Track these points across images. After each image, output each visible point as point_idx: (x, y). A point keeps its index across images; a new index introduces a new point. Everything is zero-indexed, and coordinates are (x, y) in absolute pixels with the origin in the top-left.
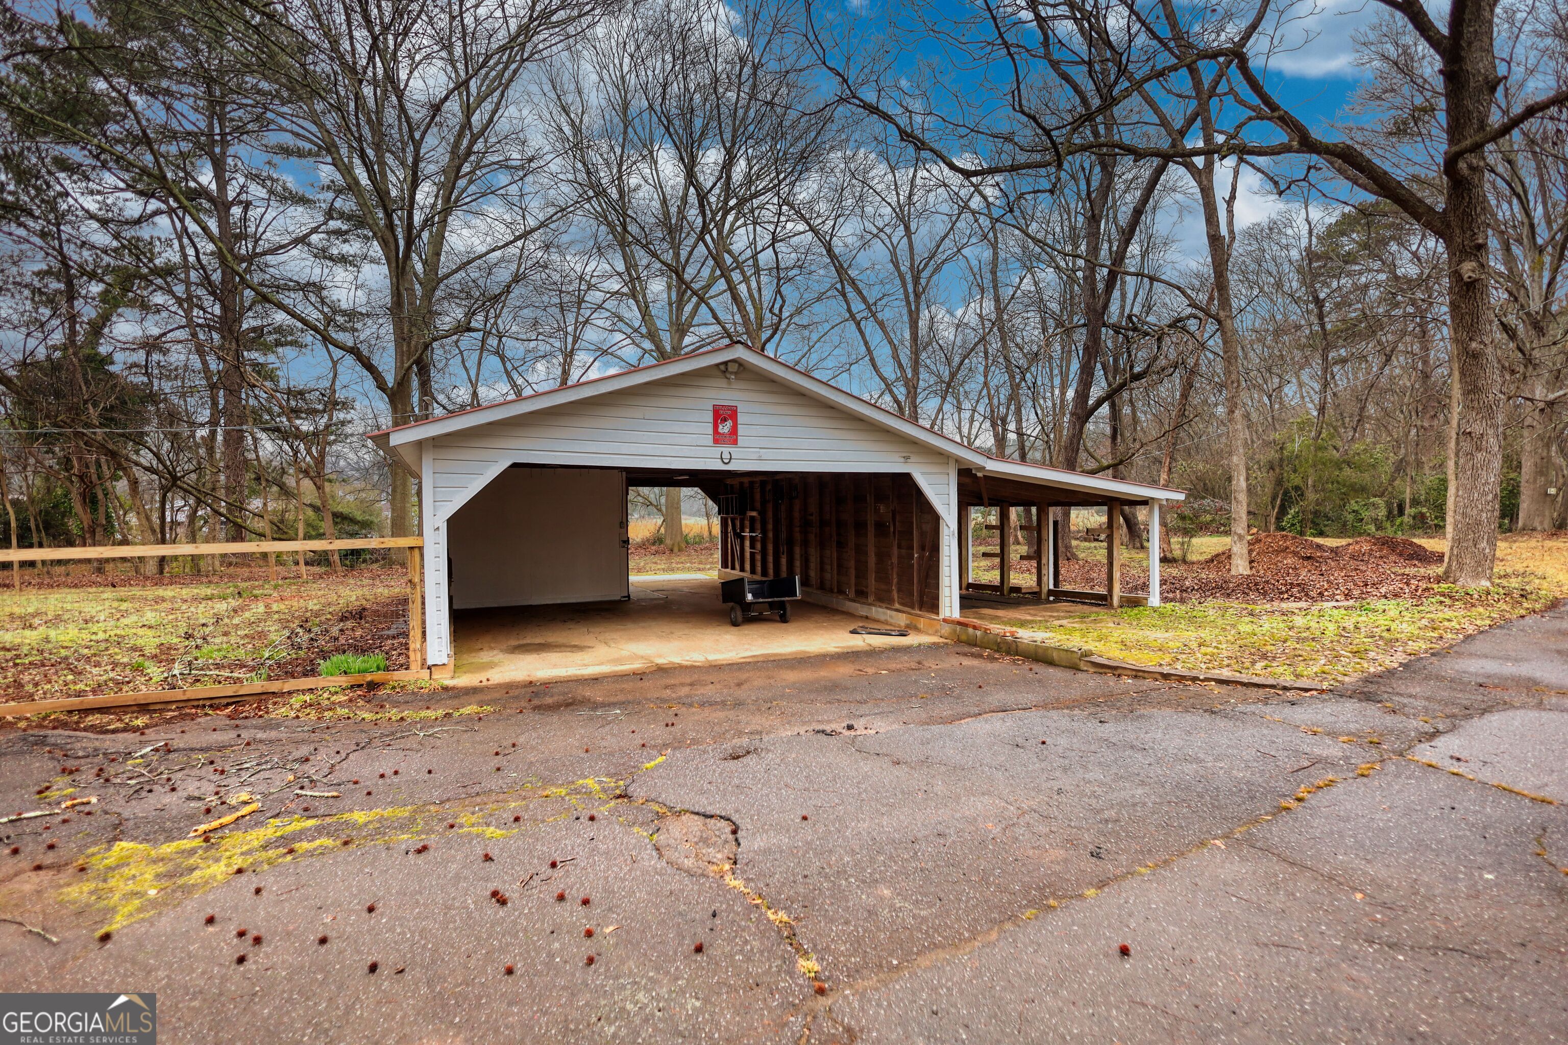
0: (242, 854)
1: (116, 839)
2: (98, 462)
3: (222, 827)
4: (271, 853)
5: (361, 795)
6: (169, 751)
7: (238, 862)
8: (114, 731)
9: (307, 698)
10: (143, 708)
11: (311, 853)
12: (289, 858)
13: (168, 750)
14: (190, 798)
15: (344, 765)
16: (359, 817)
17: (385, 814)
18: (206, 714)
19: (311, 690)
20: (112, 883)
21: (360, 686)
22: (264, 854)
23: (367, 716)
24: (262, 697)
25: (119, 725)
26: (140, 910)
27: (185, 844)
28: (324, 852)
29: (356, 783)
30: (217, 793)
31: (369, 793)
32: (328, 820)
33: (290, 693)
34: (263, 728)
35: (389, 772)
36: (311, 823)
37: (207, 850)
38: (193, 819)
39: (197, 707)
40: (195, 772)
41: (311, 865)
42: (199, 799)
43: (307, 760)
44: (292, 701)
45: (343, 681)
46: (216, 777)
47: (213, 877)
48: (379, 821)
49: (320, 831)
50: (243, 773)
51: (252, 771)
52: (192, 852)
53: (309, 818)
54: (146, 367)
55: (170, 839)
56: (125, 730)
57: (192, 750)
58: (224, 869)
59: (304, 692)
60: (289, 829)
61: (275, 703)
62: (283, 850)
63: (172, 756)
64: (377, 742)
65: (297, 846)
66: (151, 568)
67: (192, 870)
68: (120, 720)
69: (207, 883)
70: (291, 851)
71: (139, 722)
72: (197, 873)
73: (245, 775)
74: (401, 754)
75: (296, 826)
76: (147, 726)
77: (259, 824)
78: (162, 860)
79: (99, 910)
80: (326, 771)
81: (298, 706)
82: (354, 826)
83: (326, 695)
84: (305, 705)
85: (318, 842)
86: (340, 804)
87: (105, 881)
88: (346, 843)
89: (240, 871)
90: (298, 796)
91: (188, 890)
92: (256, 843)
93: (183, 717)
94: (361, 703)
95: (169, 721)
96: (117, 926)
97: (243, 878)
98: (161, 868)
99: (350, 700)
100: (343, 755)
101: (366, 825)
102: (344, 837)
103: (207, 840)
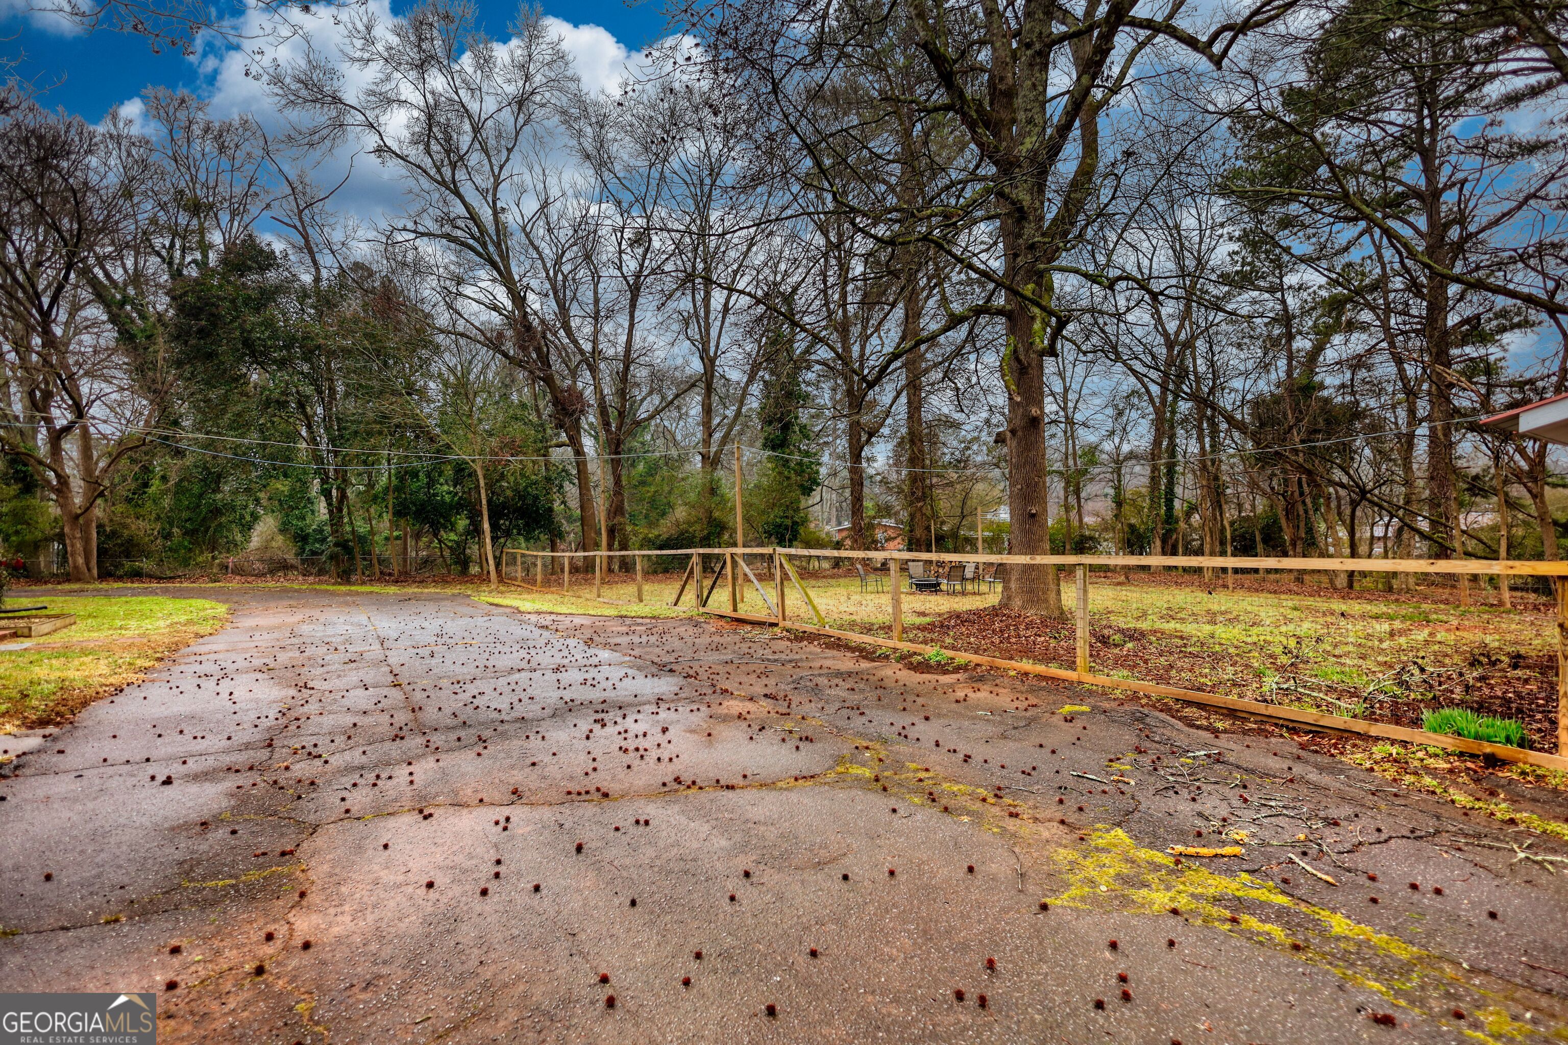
0: (1193, 895)
1: (1119, 825)
2: (1300, 481)
3: (1197, 856)
4: (1215, 911)
5: (1361, 897)
6: (1218, 761)
7: (1183, 902)
8: (1199, 727)
9: (1394, 750)
10: (1231, 713)
11: (1250, 936)
12: (1227, 926)
13: (1218, 759)
14: (1200, 814)
15: (1376, 849)
16: (1339, 924)
17: (1375, 939)
18: (1281, 736)
19: (1404, 744)
20: (1088, 862)
21: (1473, 756)
22: (1209, 907)
23: (1462, 799)
24: (1344, 735)
25: (1205, 723)
26: (1083, 899)
27: (1159, 857)
28: (1264, 942)
29: (1373, 879)
30: (1224, 820)
31: (1374, 901)
32: (1303, 907)
33: (1377, 739)
34: (1321, 769)
35: (1428, 885)
36: (1282, 900)
37: (1171, 872)
38: (1181, 835)
39: (1276, 725)
40: (1226, 790)
41: (1240, 949)
42: (1207, 819)
43: (1336, 824)
44: (1374, 749)
45: (1449, 742)
46: (1236, 803)
47: (1152, 903)
48: (1359, 944)
49: (1281, 915)
50: (1263, 809)
51: (1274, 812)
52: (1157, 867)
53: (1283, 892)
54: (1352, 385)
55: (1151, 846)
56: (1206, 729)
57: (1238, 767)
58: (1166, 900)
59: (1393, 742)
60: (1254, 894)
61: (1354, 746)
62: (1228, 914)
63: (1217, 767)
64: (1445, 839)
65: (1244, 917)
66: (1341, 581)
67: (1145, 885)
68: (1208, 718)
69: (1143, 905)
70: (1234, 920)
71: (1219, 725)
72: (1144, 892)
73: (1265, 812)
74: (1469, 868)
75: (1262, 895)
76: (1225, 731)
77: (1230, 872)
78: (1133, 862)
79: (1062, 880)
80: (1348, 846)
81: (1378, 757)
82: (1324, 933)
83: (1420, 755)
84: (1389, 758)
85: (1268, 927)
86: (1327, 895)
87: (1085, 857)
88: (1296, 947)
89: (1175, 912)
90: (1291, 861)
91: (1126, 902)
92: (1211, 891)
93: (1260, 732)
94: (1464, 778)
95: (1245, 733)
96: (1059, 902)
97: (1172, 921)
98: (1126, 869)
99: (1451, 771)
100: (1384, 837)
101: (1338, 939)
102: (1300, 940)
103: (1178, 862)
